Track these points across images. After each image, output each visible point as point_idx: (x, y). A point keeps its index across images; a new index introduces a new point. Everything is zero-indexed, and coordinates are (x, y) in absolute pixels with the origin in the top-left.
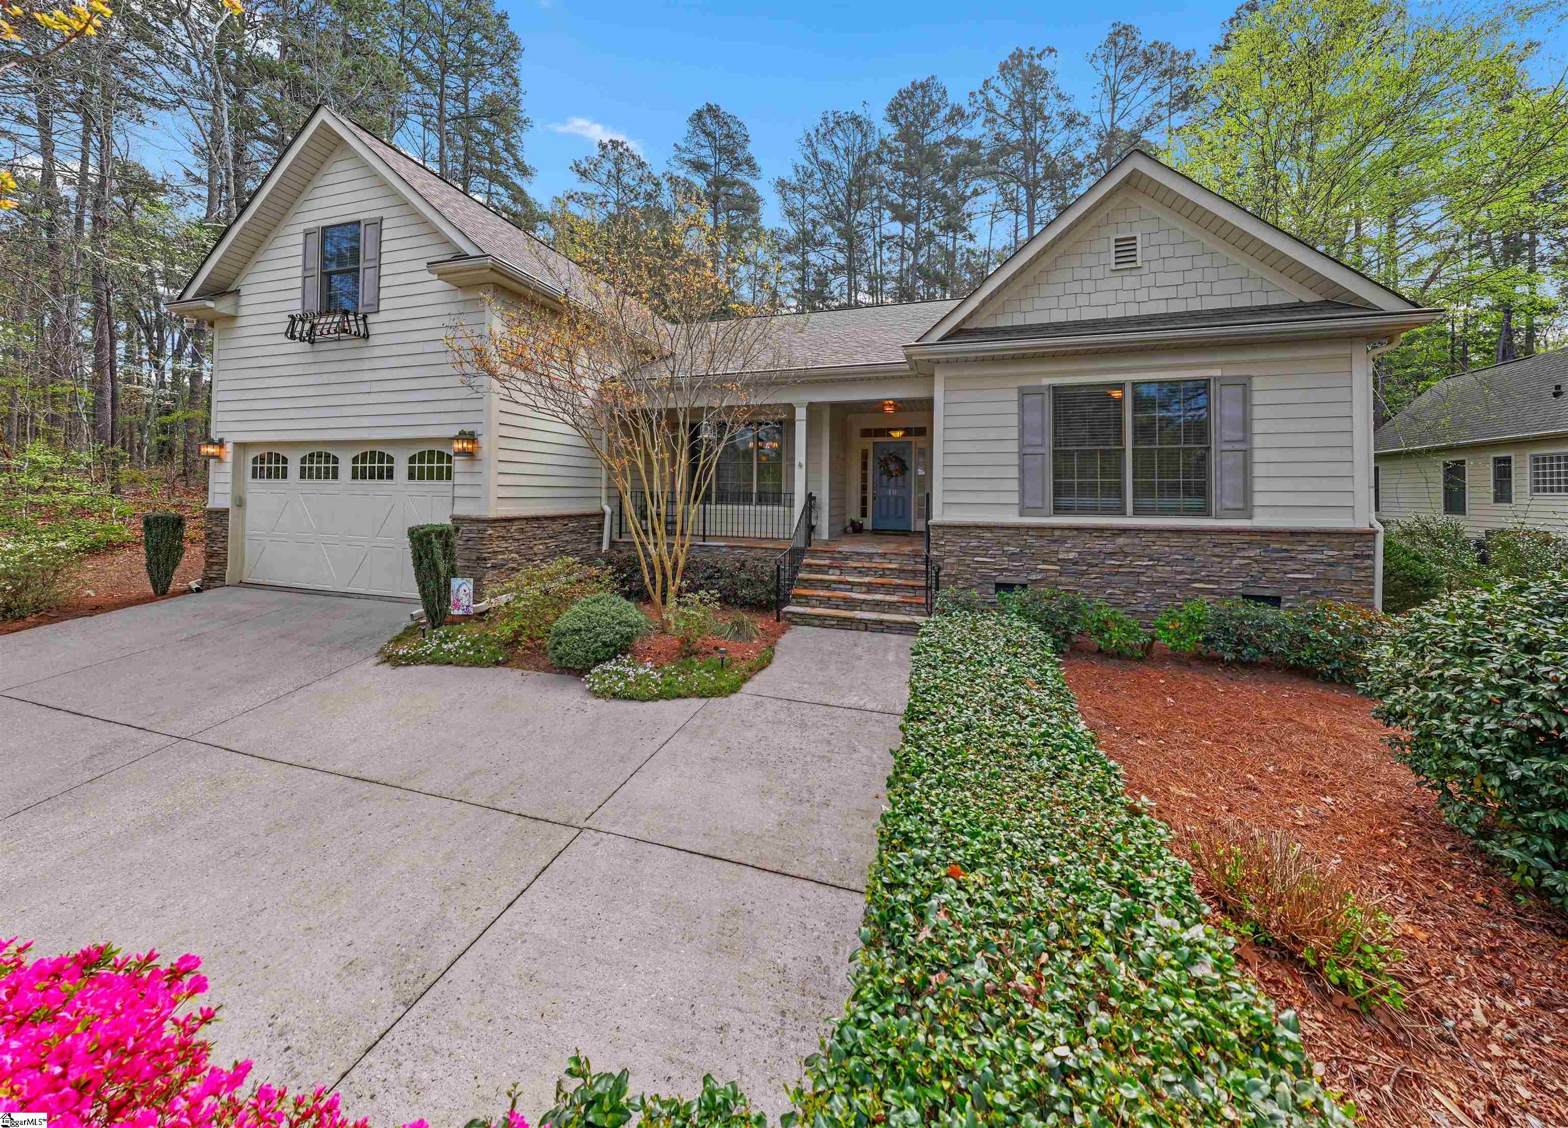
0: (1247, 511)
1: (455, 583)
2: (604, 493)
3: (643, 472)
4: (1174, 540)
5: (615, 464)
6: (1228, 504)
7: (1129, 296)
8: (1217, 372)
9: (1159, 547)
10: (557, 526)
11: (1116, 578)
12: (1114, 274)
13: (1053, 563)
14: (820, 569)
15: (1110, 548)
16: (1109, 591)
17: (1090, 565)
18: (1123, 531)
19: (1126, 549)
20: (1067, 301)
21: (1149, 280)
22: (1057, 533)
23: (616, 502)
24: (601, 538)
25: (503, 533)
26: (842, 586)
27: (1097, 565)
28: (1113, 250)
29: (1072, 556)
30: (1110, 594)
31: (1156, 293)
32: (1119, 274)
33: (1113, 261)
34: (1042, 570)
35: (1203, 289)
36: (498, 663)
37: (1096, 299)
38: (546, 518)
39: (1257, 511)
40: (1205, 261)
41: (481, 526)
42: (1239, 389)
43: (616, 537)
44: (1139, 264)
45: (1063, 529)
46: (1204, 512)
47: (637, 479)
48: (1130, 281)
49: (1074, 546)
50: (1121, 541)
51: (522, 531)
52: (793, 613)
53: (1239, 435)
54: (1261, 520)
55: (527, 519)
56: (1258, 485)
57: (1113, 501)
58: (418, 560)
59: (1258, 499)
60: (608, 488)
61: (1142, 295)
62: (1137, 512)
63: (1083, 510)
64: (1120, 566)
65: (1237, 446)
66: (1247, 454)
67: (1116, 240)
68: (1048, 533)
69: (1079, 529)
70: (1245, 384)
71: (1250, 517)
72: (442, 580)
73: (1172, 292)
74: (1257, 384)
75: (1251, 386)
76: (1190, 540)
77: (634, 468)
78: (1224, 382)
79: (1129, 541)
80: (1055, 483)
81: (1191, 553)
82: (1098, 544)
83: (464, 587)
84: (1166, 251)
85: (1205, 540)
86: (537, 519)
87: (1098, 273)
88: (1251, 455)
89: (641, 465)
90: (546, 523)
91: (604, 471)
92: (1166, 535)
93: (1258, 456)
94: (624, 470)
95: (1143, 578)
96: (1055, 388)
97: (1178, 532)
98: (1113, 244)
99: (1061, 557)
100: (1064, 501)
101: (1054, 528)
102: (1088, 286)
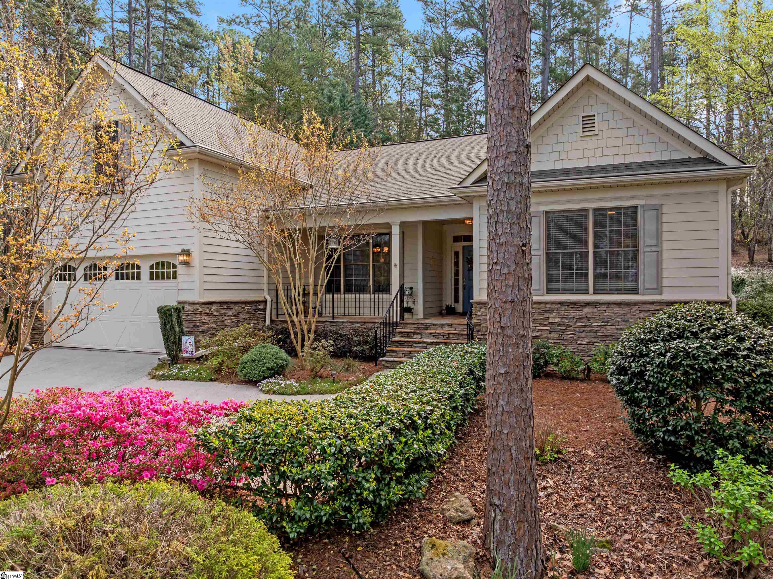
0: (659, 290)
1: (184, 338)
2: (266, 287)
3: (289, 272)
4: (617, 309)
5: (273, 267)
6: (647, 286)
7: (591, 153)
8: (641, 202)
9: (609, 313)
10: (238, 308)
11: (583, 334)
12: (583, 139)
13: (546, 325)
14: (408, 335)
15: (579, 315)
16: (579, 342)
17: (568, 326)
18: (587, 304)
19: (589, 316)
20: (554, 156)
21: (602, 143)
22: (548, 306)
23: (274, 293)
24: (265, 318)
25: (207, 311)
26: (420, 345)
27: (571, 326)
28: (581, 123)
29: (556, 320)
30: (579, 344)
31: (607, 152)
32: (586, 138)
33: (581, 130)
34: (540, 330)
35: (634, 149)
36: (211, 380)
37: (572, 155)
38: (232, 303)
39: (665, 289)
40: (634, 131)
41: (195, 307)
42: (655, 212)
43: (274, 318)
44: (596, 133)
45: (552, 303)
46: (635, 291)
47: (286, 277)
48: (592, 144)
49: (558, 314)
50: (586, 310)
51: (217, 310)
52: (386, 361)
53: (654, 242)
54: (666, 297)
55: (221, 303)
56: (665, 273)
57: (583, 285)
58: (164, 325)
59: (666, 282)
60: (269, 283)
61: (598, 153)
62: (596, 291)
63: (565, 291)
64: (585, 326)
65: (654, 249)
66: (659, 253)
67: (583, 117)
68: (542, 306)
69: (561, 303)
70: (658, 209)
71: (661, 294)
72: (177, 337)
73: (615, 150)
74: (665, 209)
75: (662, 210)
76: (626, 309)
77: (284, 271)
78: (647, 208)
79: (591, 310)
80: (548, 274)
81: (626, 317)
82: (573, 313)
83: (189, 341)
84: (612, 124)
85: (635, 308)
86: (226, 303)
87: (572, 138)
88: (662, 255)
89: (288, 267)
90: (231, 306)
91: (266, 272)
92: (612, 306)
93: (665, 255)
94: (278, 271)
95: (599, 334)
96: (547, 213)
97: (619, 304)
98: (581, 119)
99: (550, 321)
100: (554, 285)
101: (546, 303)
102: (567, 146)
